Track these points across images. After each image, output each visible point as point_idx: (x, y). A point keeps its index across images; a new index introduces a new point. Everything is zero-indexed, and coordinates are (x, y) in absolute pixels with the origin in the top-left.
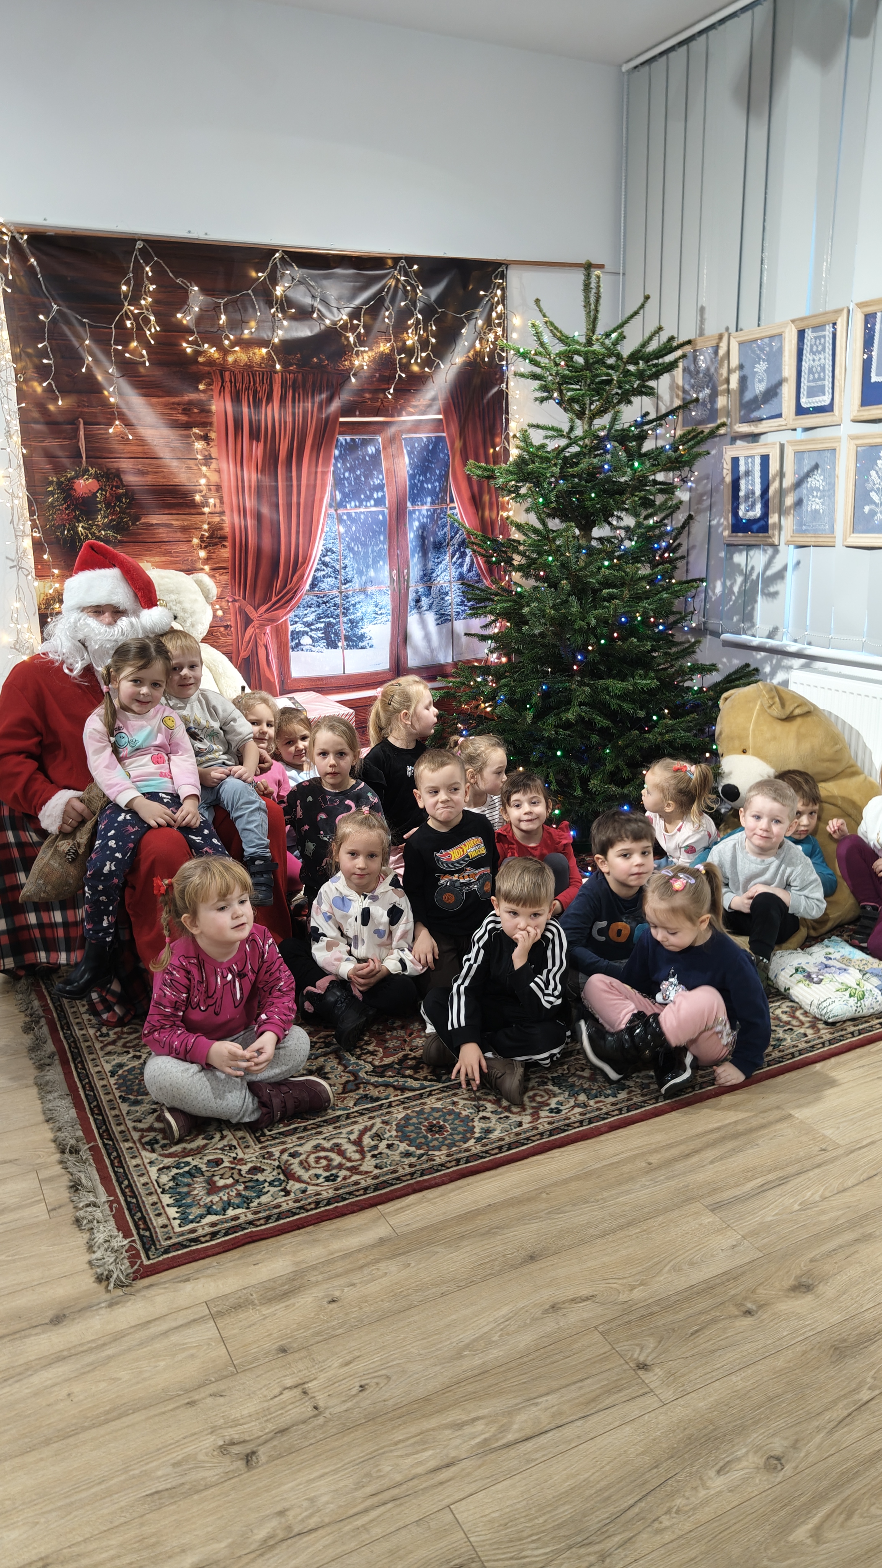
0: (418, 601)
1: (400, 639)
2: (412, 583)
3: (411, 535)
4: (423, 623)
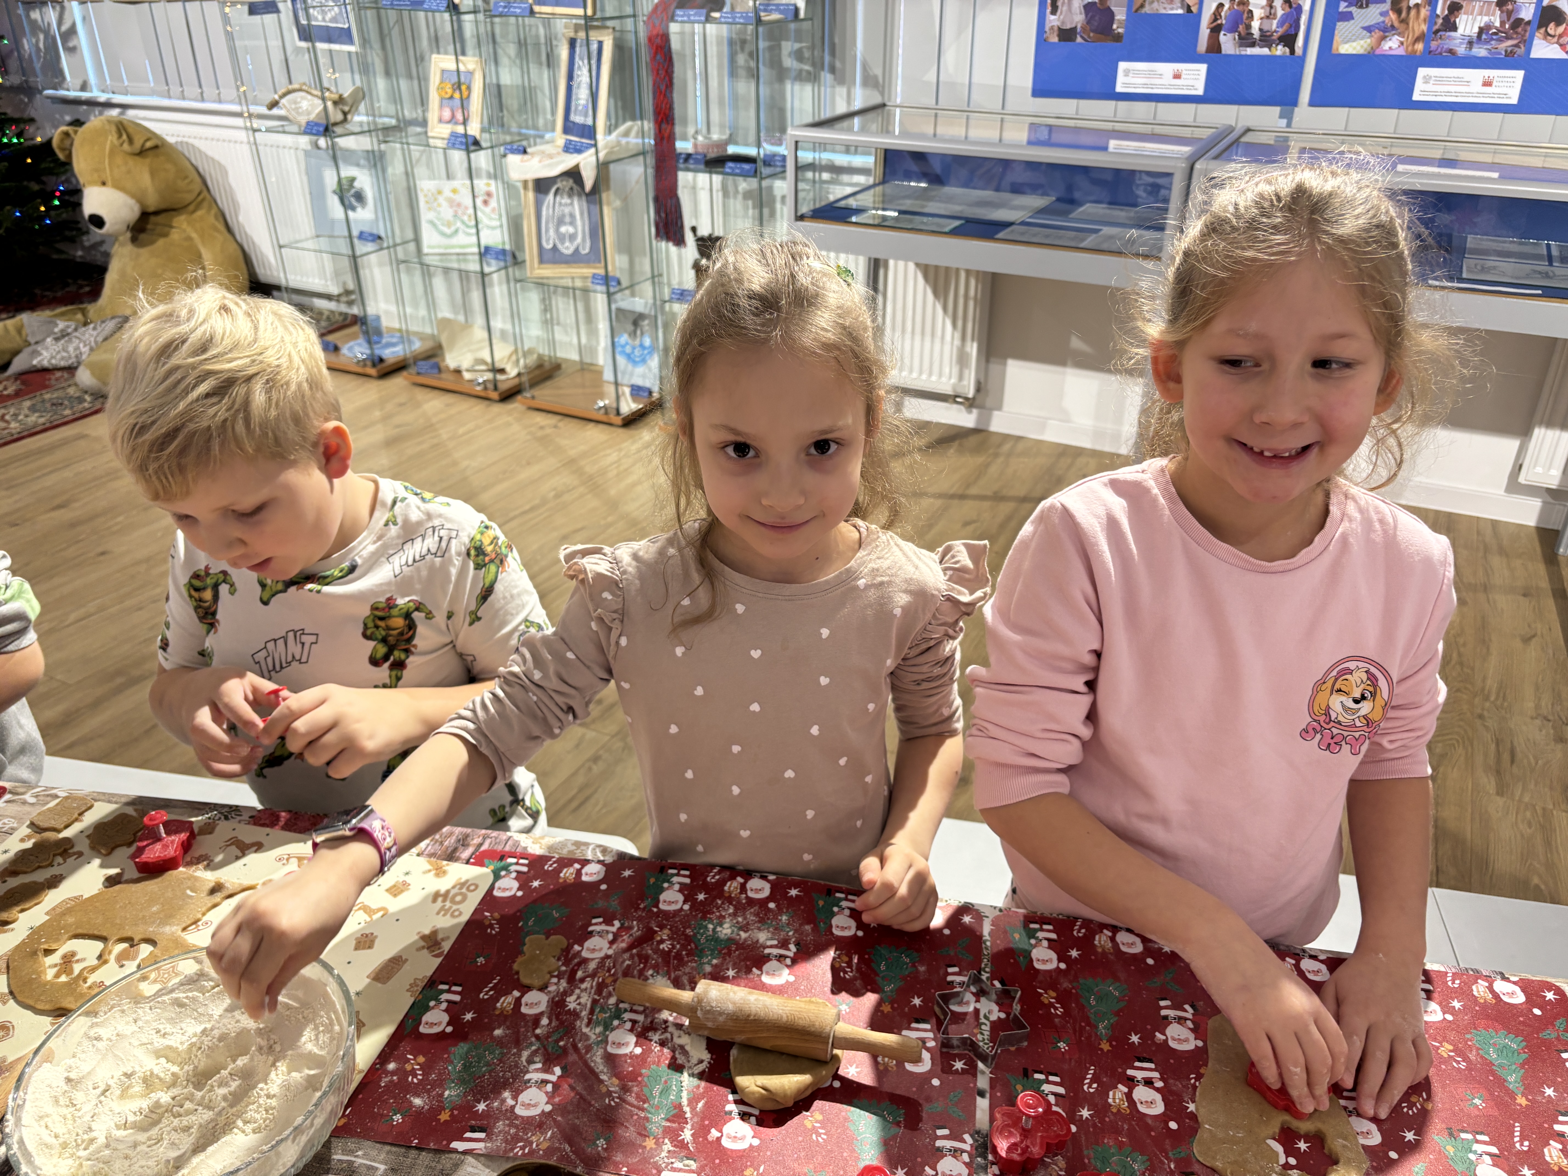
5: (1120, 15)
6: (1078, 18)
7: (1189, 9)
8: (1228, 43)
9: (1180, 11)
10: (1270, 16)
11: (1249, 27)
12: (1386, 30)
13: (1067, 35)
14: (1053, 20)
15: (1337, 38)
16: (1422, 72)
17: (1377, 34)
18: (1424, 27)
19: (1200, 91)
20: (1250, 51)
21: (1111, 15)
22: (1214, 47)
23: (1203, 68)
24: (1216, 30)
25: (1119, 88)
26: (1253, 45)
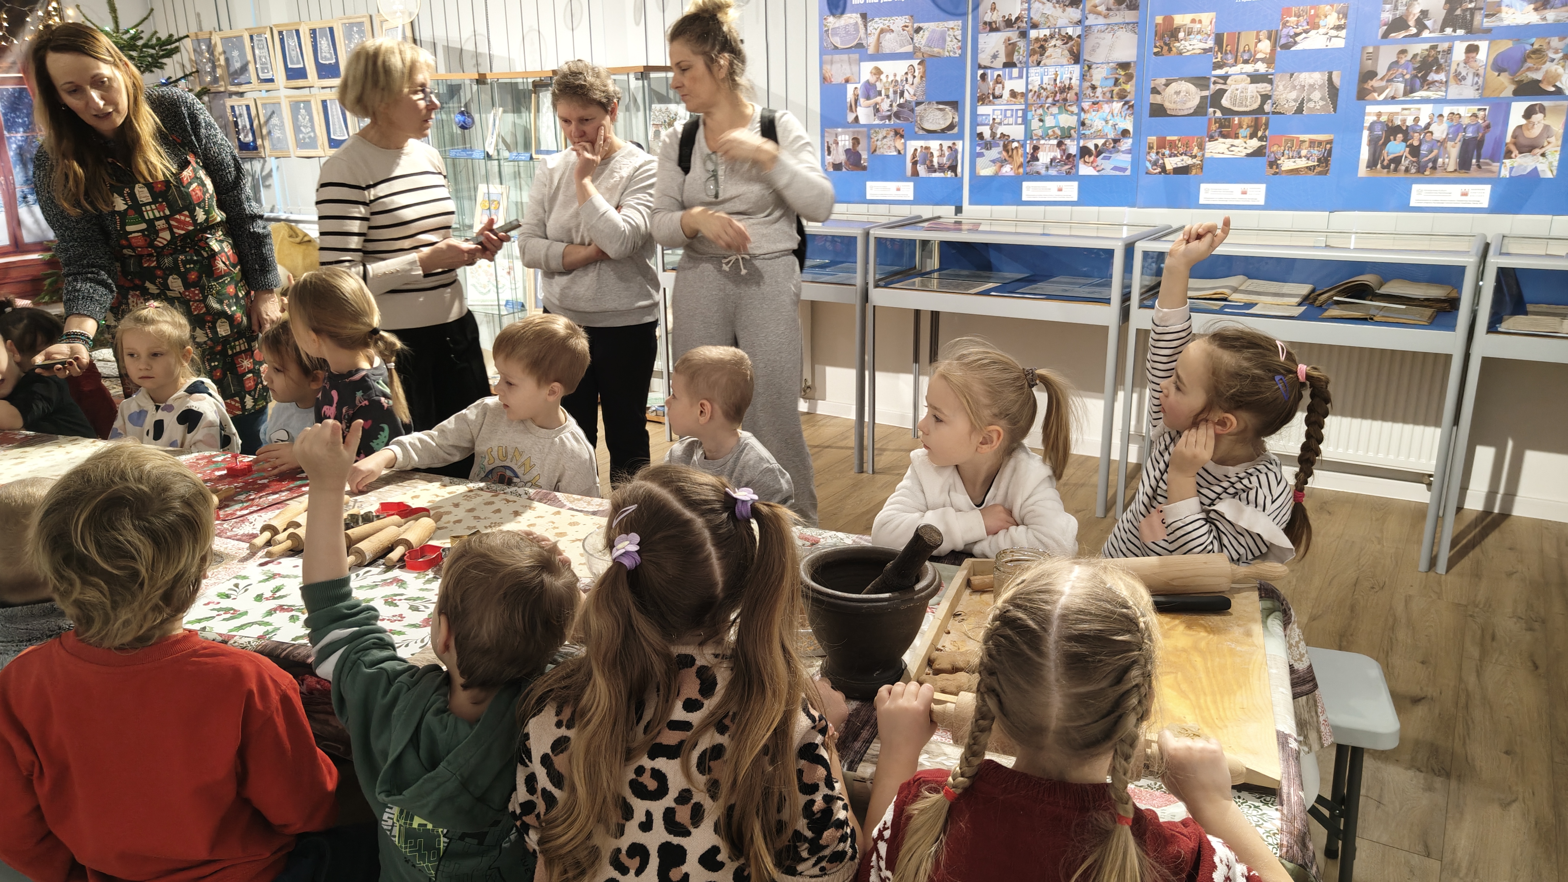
0: (25, 197)
1: (15, 224)
2: (17, 186)
3: (11, 154)
4: (32, 214)
5: (864, 156)
6: (841, 158)
7: (899, 152)
8: (922, 169)
9: (895, 153)
10: (942, 155)
11: (932, 161)
12: (1002, 162)
13: (837, 167)
14: (829, 159)
15: (978, 167)
16: (1025, 184)
17: (999, 164)
18: (1022, 160)
19: (911, 197)
20: (934, 175)
21: (860, 156)
22: (915, 173)
23: (911, 184)
24: (915, 163)
25: (868, 197)
26: (935, 171)
